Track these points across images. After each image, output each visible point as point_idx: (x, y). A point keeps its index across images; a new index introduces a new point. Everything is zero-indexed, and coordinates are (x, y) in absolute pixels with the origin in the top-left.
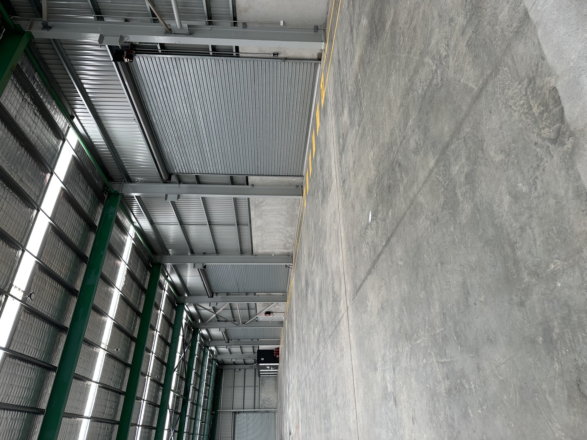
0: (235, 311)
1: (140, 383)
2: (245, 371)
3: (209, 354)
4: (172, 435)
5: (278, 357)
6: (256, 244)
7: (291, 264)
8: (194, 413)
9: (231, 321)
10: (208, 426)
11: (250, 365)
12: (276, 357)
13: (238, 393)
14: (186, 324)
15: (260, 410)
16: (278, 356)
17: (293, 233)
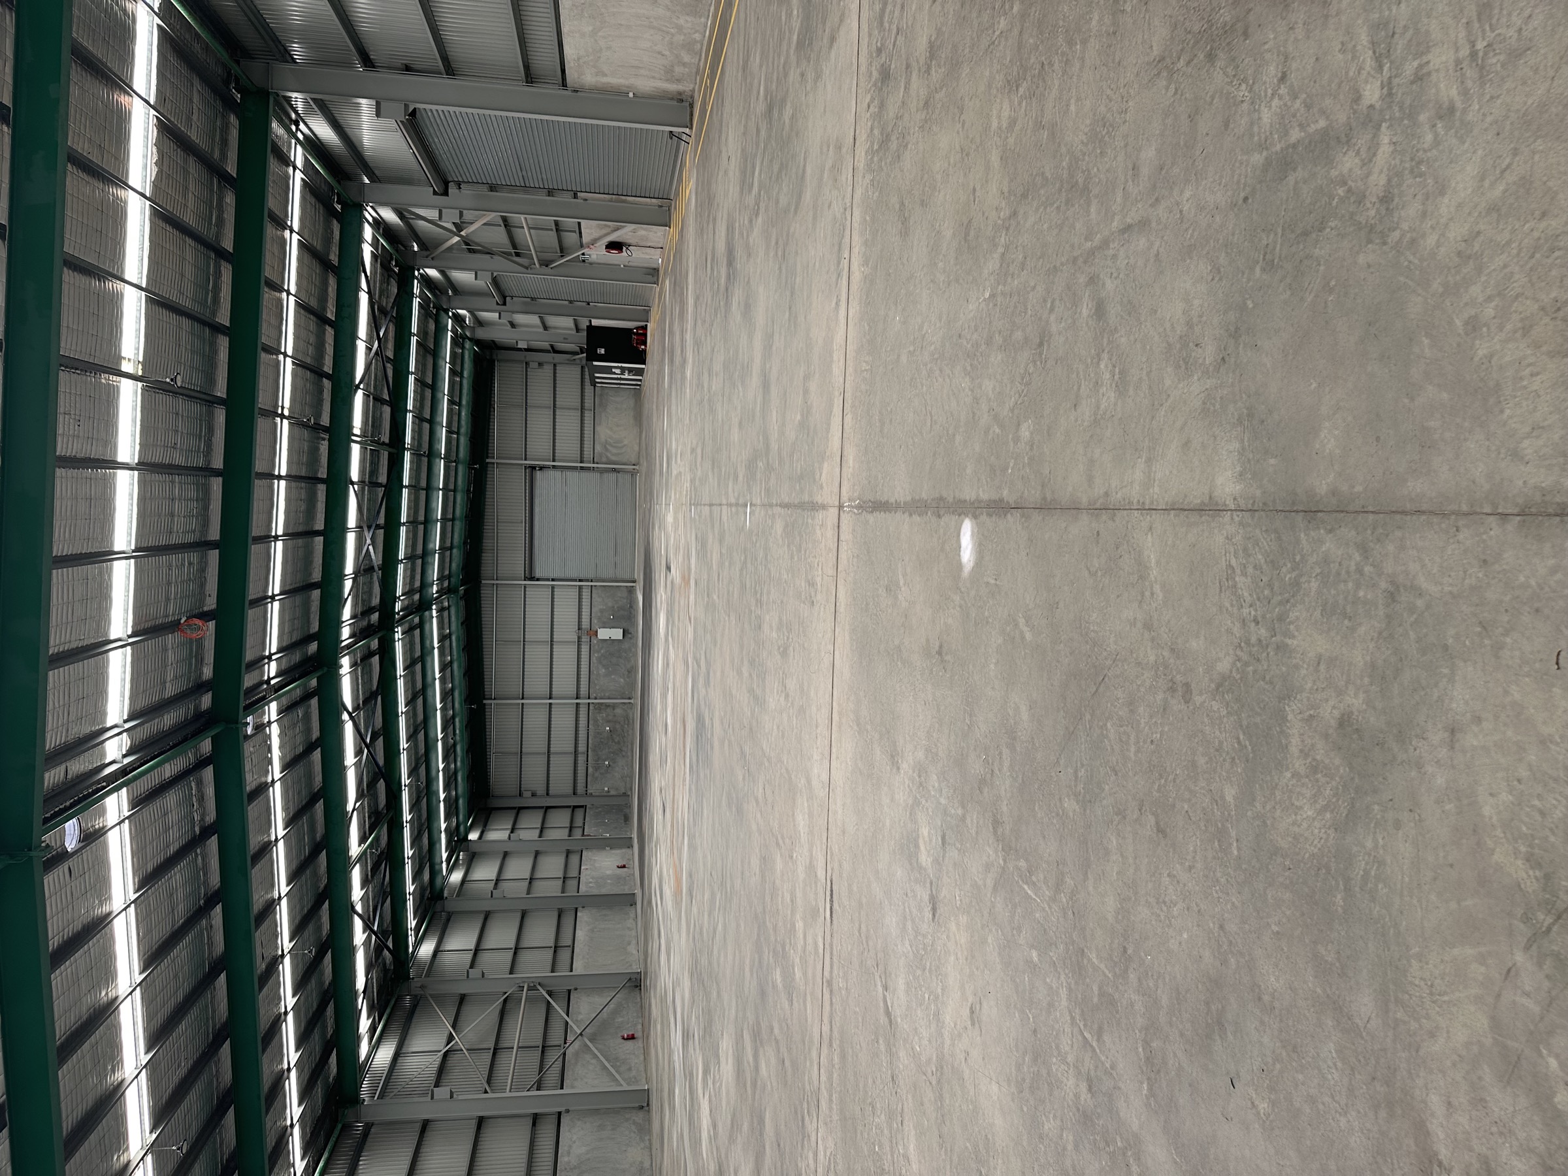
0: (517, 232)
1: (260, 439)
2: (555, 370)
3: (453, 326)
4: (369, 541)
5: (644, 351)
6: (575, 57)
7: (687, 131)
8: (424, 475)
9: (505, 255)
10: (462, 499)
11: (568, 356)
12: (637, 349)
13: (540, 423)
14: (374, 256)
15: (595, 465)
16: (643, 347)
17: (697, 36)
